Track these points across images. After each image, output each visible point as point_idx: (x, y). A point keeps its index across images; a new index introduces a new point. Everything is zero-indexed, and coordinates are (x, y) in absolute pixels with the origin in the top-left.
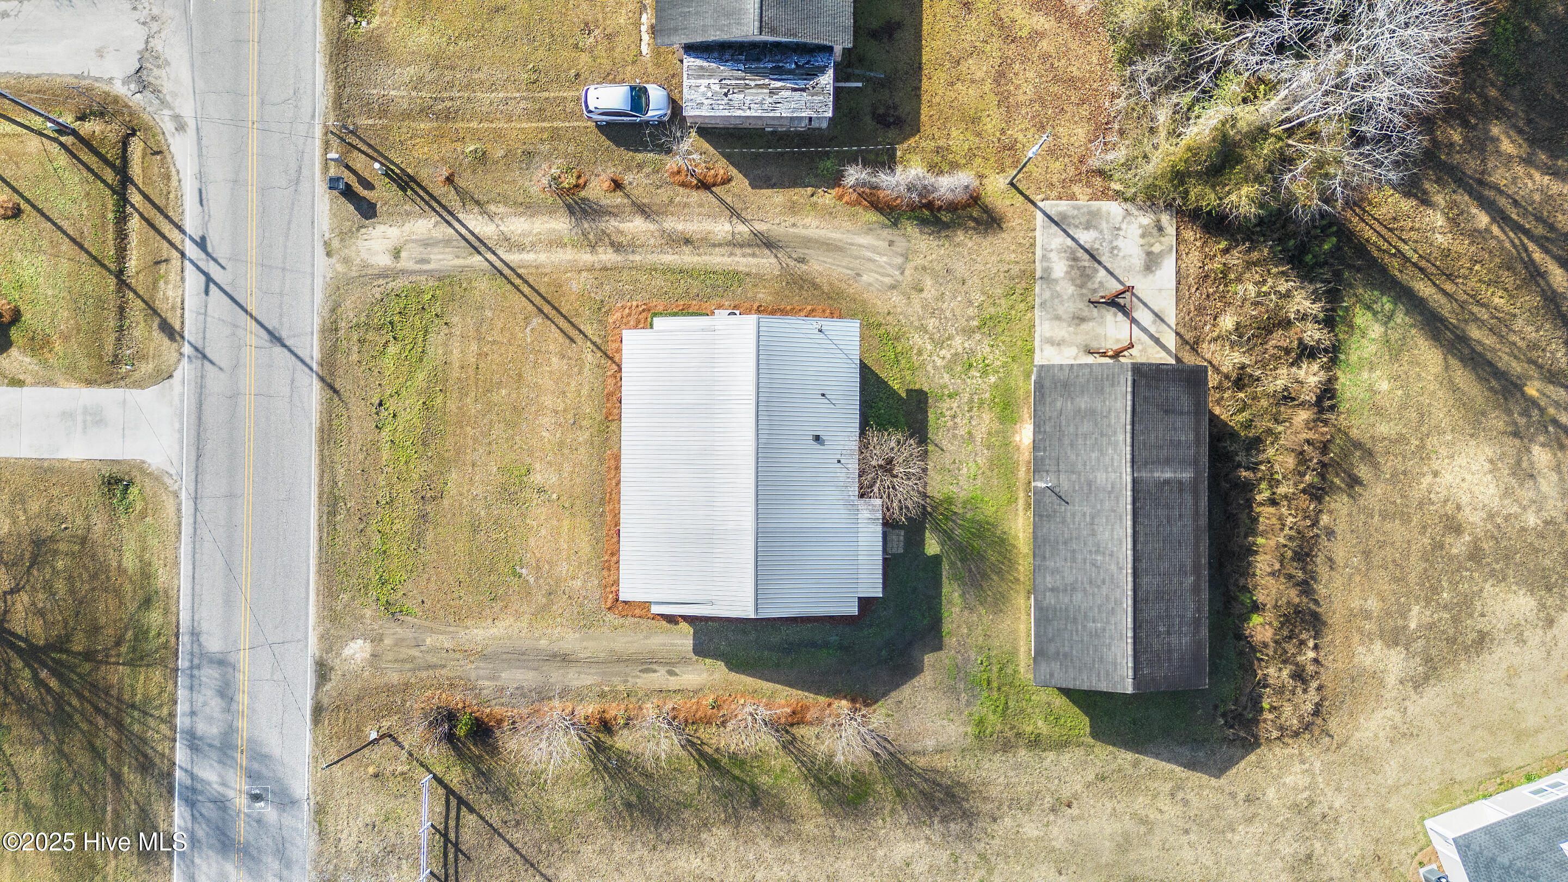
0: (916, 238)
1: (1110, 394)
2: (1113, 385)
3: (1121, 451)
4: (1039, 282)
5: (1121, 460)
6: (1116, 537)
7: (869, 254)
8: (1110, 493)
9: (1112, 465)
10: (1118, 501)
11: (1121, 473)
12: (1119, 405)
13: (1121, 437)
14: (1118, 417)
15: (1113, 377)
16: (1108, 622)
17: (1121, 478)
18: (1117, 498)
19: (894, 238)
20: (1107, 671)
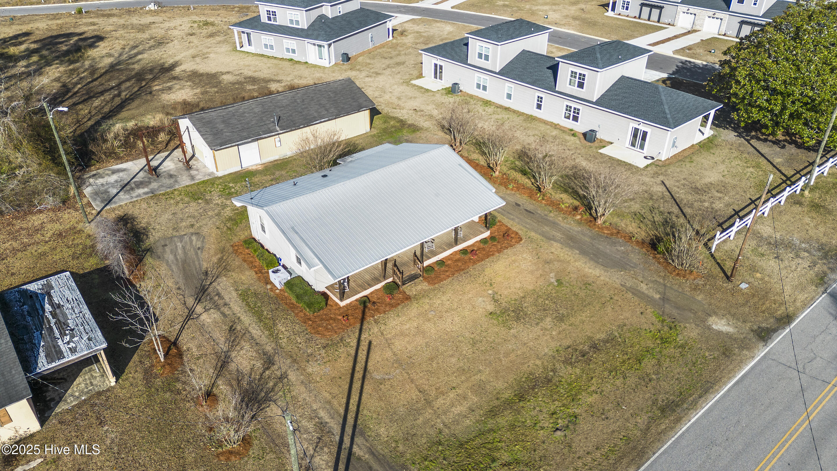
8: (263, 105)
14: (220, 113)
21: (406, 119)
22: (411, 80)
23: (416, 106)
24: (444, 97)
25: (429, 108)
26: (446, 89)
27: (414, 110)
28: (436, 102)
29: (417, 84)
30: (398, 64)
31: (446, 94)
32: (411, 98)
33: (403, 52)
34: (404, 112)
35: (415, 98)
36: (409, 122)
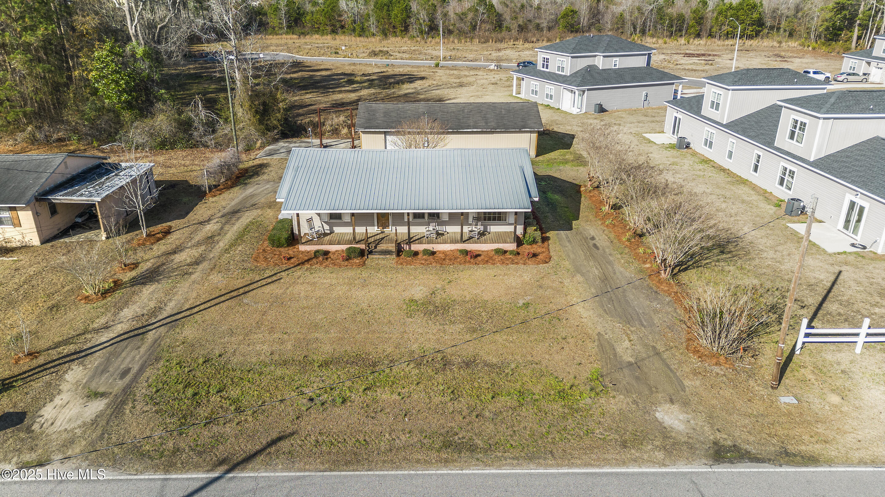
24: (663, 150)
29: (647, 137)
31: (668, 147)
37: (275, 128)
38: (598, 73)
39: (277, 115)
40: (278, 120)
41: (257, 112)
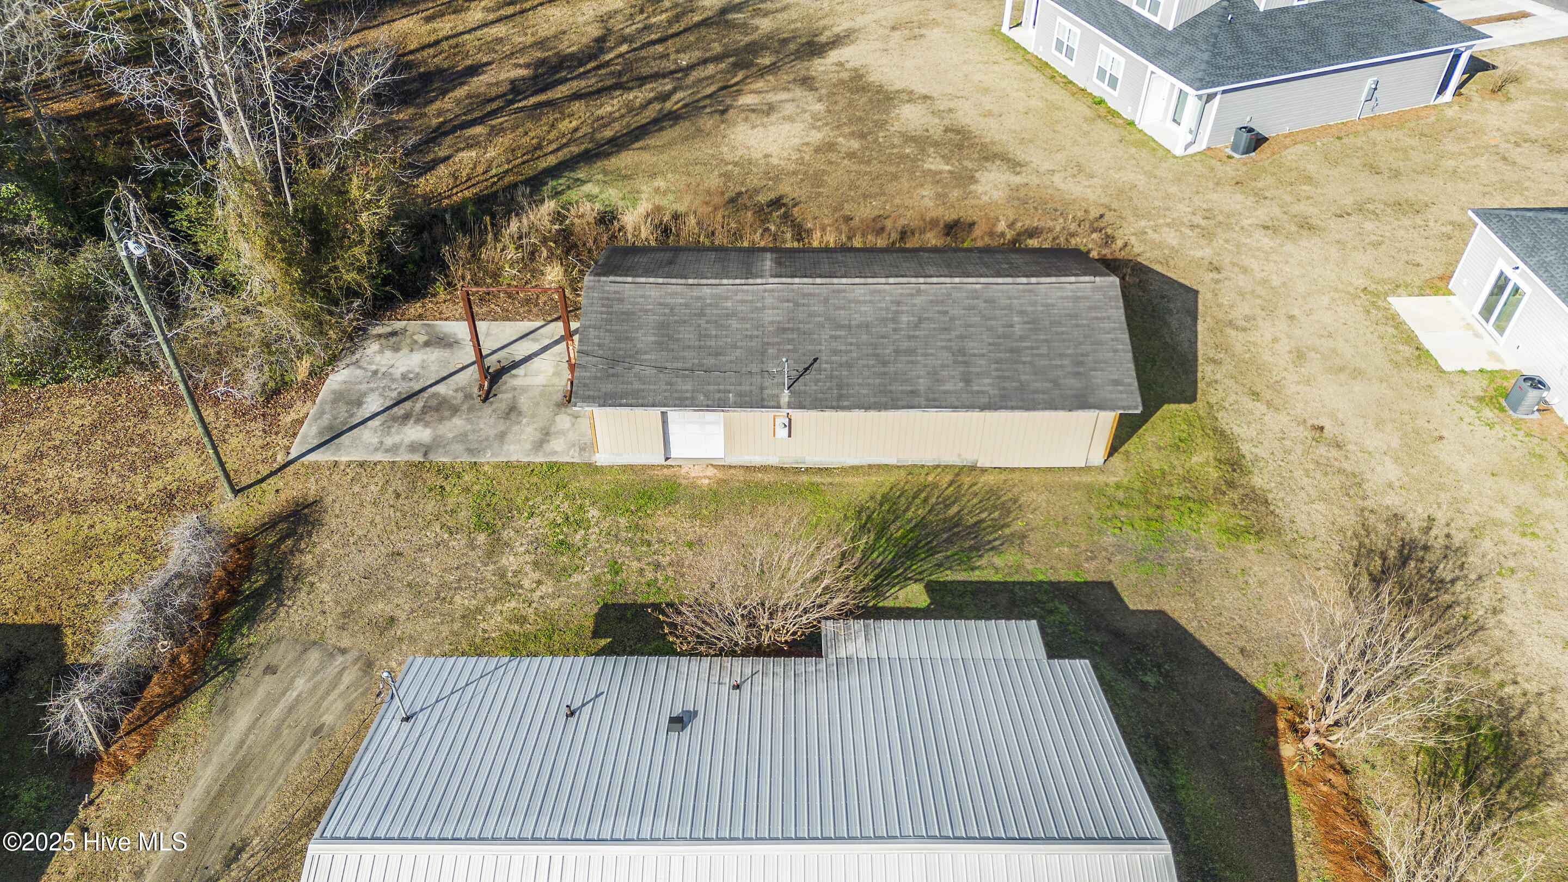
0: (278, 629)
1: (634, 304)
2: (621, 300)
3: (728, 291)
4: (431, 457)
5: (743, 291)
6: (868, 298)
7: (277, 712)
8: (796, 304)
9: (751, 302)
10: (810, 294)
11: (765, 291)
12: (653, 293)
13: (707, 291)
14: (673, 295)
15: (608, 299)
16: (1009, 307)
17: (773, 291)
18: (805, 295)
19: (262, 664)
20: (1090, 308)
21: (1257, 459)
22: (1397, 288)
23: (1332, 415)
24: (1463, 410)
25: (1374, 441)
26: (1491, 375)
27: (1314, 427)
28: (1421, 423)
29: (1404, 316)
30: (1401, 207)
31: (1481, 399)
32: (1341, 369)
33: (1451, 164)
34: (1276, 422)
35: (1357, 374)
36: (1258, 481)
37: (351, 292)
38: (1255, 28)
39: (357, 250)
40: (361, 270)
41: (290, 261)
